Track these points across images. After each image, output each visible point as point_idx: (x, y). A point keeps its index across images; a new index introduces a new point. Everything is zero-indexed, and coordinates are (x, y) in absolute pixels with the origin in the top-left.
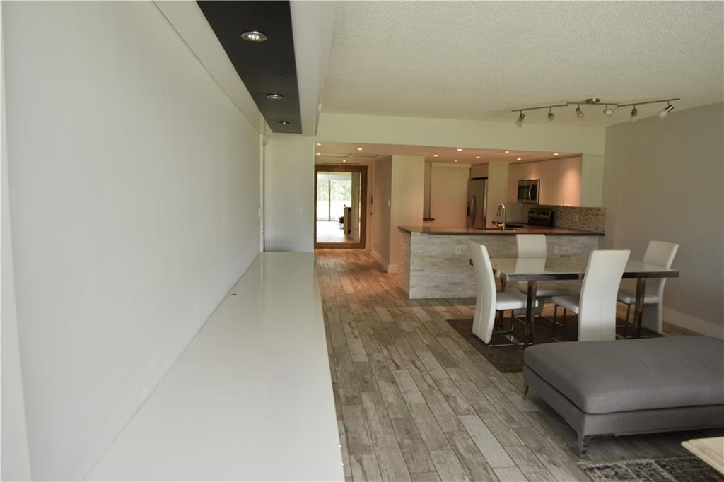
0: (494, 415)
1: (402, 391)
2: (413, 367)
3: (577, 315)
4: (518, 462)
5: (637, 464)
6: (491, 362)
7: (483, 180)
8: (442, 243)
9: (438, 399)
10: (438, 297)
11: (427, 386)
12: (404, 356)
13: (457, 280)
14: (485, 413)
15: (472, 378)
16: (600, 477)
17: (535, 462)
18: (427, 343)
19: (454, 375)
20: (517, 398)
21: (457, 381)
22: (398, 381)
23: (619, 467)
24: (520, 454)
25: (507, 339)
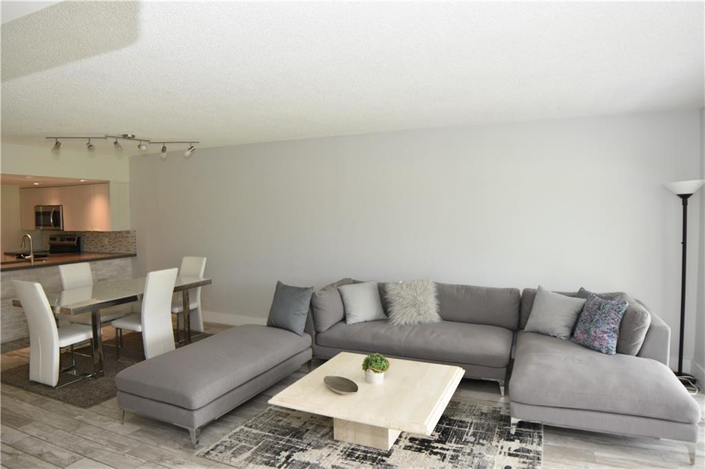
0: (101, 449)
3: (141, 332)
5: (235, 434)
6: (68, 403)
9: (30, 462)
14: (92, 452)
15: (54, 425)
16: (217, 455)
19: (34, 432)
20: (115, 426)
21: (41, 436)
23: (225, 442)
25: (70, 375)
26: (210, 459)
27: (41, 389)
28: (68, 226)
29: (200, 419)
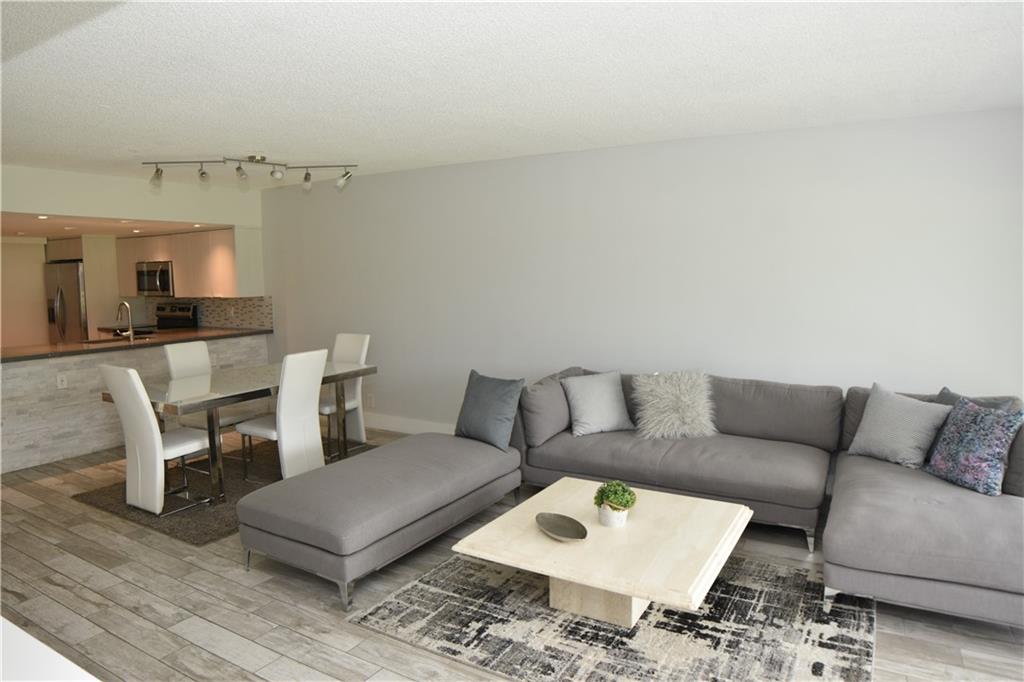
0: (217, 605)
1: (53, 631)
2: (52, 587)
4: (281, 649)
5: (405, 592)
6: (176, 537)
7: (74, 264)
8: (30, 374)
9: (123, 618)
10: (37, 464)
11: (93, 606)
12: (25, 576)
13: (67, 430)
14: (204, 608)
16: (377, 622)
17: (301, 640)
18: (56, 542)
19: (130, 576)
20: (237, 573)
21: (139, 581)
22: (35, 619)
23: (390, 603)
24: (278, 638)
25: (181, 499)
26: (367, 628)
27: (140, 516)
28: (180, 290)
29: (353, 569)
